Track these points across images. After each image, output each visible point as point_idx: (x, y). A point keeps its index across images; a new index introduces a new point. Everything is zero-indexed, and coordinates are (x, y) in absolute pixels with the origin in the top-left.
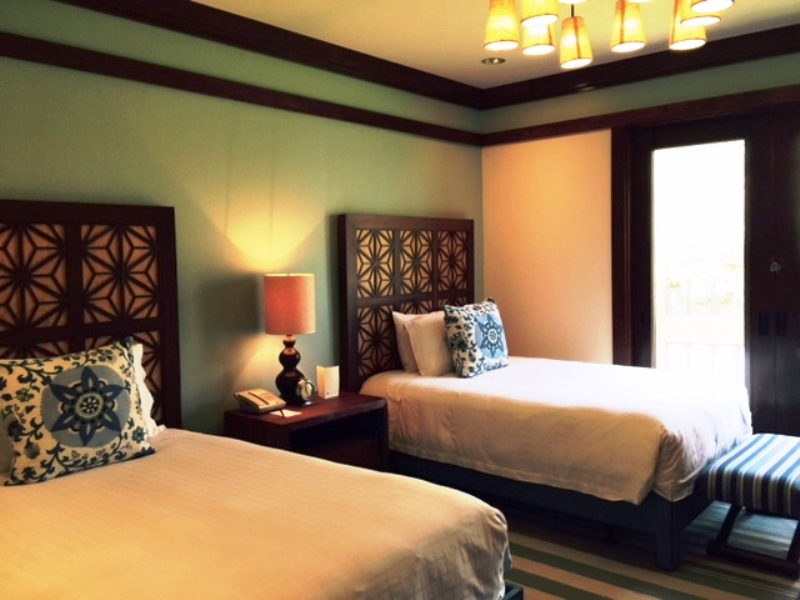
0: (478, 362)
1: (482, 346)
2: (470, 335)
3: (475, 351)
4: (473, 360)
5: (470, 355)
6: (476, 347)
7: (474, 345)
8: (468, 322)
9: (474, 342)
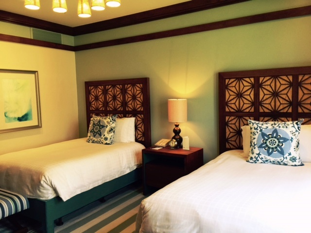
0: (255, 155)
1: (260, 147)
2: (254, 138)
3: (255, 148)
4: (253, 153)
5: (252, 150)
6: (256, 146)
7: (255, 145)
8: (255, 131)
9: (255, 143)
